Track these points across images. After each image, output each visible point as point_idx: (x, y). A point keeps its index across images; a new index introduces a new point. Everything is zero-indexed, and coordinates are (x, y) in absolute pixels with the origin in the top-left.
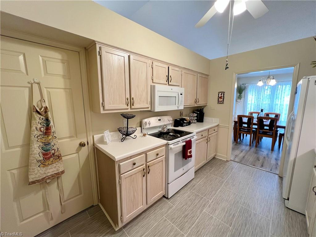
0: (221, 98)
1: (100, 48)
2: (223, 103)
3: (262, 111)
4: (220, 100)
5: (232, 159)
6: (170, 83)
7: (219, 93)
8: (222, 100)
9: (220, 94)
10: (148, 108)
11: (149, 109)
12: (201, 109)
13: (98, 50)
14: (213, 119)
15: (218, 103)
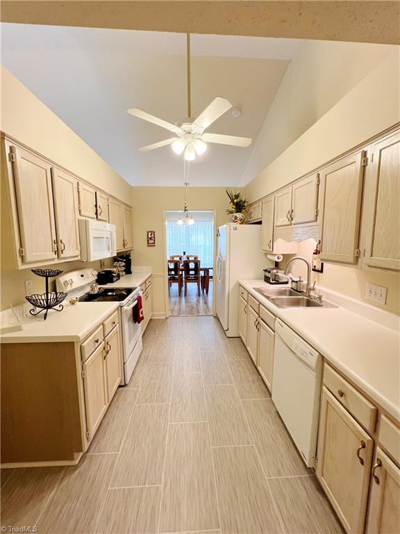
0: (151, 239)
1: (11, 148)
2: (154, 246)
3: (184, 253)
4: (150, 242)
5: (171, 315)
6: (99, 217)
7: (148, 232)
8: (153, 242)
9: (150, 234)
10: (77, 256)
11: (79, 258)
12: (127, 256)
13: (8, 151)
14: (144, 268)
15: (149, 246)
